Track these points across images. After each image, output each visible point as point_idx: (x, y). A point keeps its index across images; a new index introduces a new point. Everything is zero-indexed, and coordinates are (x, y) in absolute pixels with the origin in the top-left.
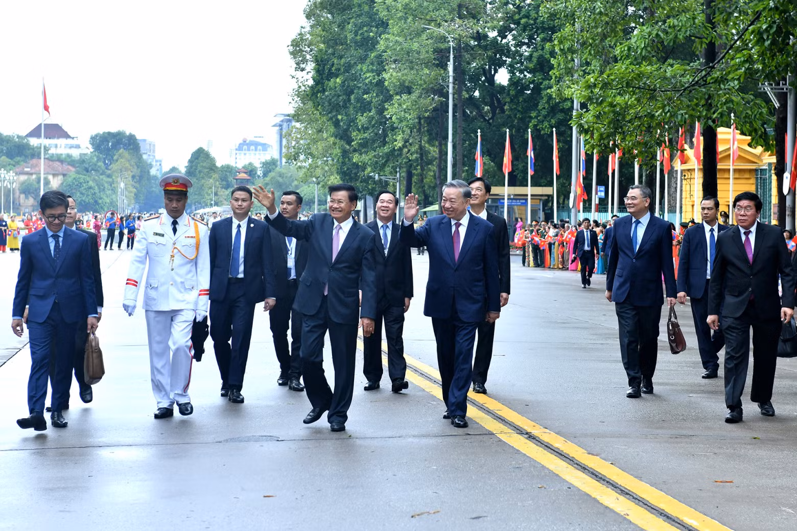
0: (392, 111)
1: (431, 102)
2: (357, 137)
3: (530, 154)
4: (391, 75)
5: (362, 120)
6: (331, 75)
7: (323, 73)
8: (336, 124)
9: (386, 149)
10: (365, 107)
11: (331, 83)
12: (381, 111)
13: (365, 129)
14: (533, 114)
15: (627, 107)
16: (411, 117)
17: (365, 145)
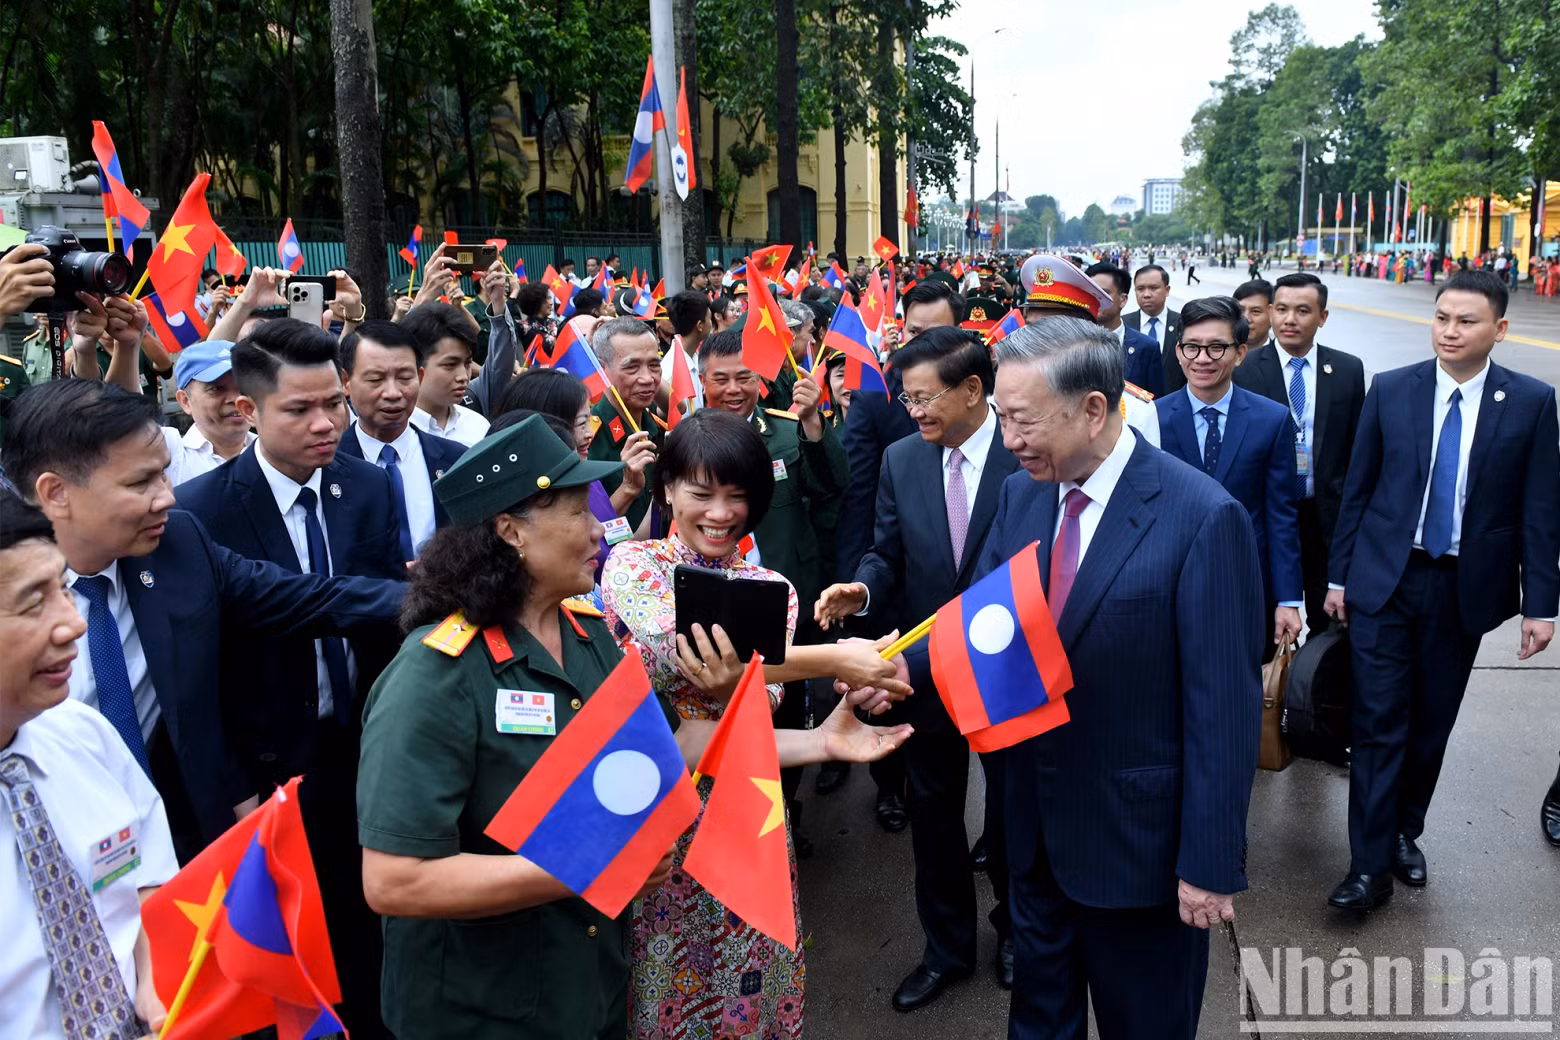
0: (1262, 183)
1: (1288, 178)
2: (1237, 200)
3: (1354, 209)
4: (1261, 163)
5: (1241, 189)
6: (1218, 161)
7: (1213, 158)
8: (1222, 191)
9: (1256, 206)
10: (1242, 181)
11: (1220, 166)
12: (1254, 183)
13: (1241, 194)
14: (1351, 182)
15: (1450, 189)
16: (1274, 188)
17: (1241, 205)
